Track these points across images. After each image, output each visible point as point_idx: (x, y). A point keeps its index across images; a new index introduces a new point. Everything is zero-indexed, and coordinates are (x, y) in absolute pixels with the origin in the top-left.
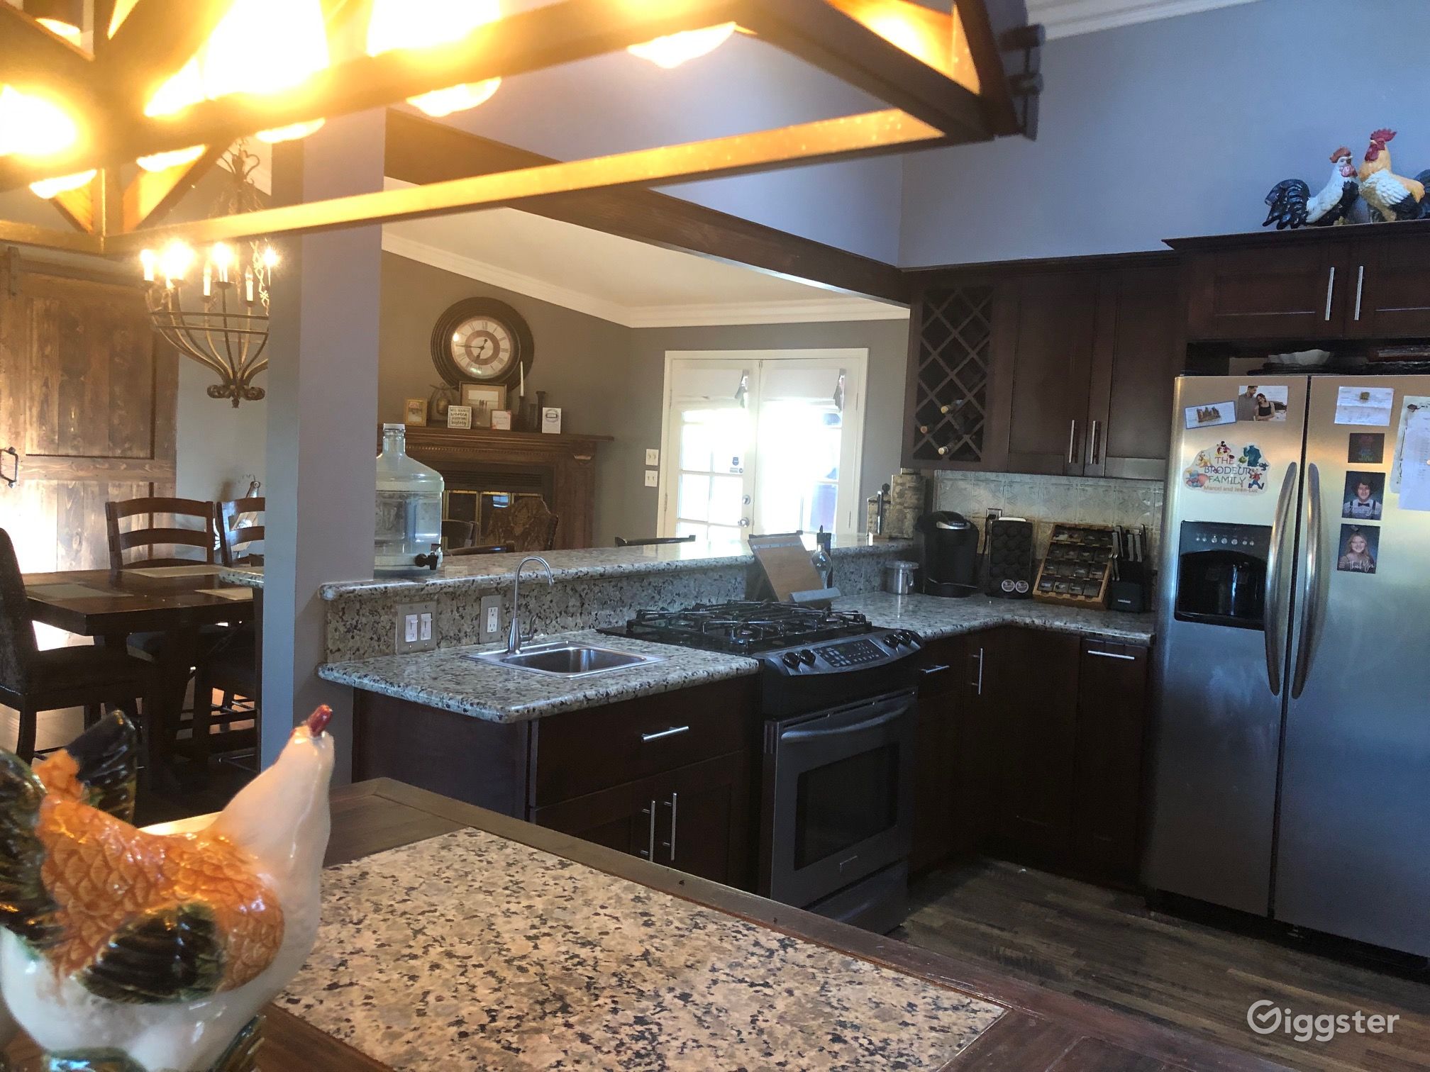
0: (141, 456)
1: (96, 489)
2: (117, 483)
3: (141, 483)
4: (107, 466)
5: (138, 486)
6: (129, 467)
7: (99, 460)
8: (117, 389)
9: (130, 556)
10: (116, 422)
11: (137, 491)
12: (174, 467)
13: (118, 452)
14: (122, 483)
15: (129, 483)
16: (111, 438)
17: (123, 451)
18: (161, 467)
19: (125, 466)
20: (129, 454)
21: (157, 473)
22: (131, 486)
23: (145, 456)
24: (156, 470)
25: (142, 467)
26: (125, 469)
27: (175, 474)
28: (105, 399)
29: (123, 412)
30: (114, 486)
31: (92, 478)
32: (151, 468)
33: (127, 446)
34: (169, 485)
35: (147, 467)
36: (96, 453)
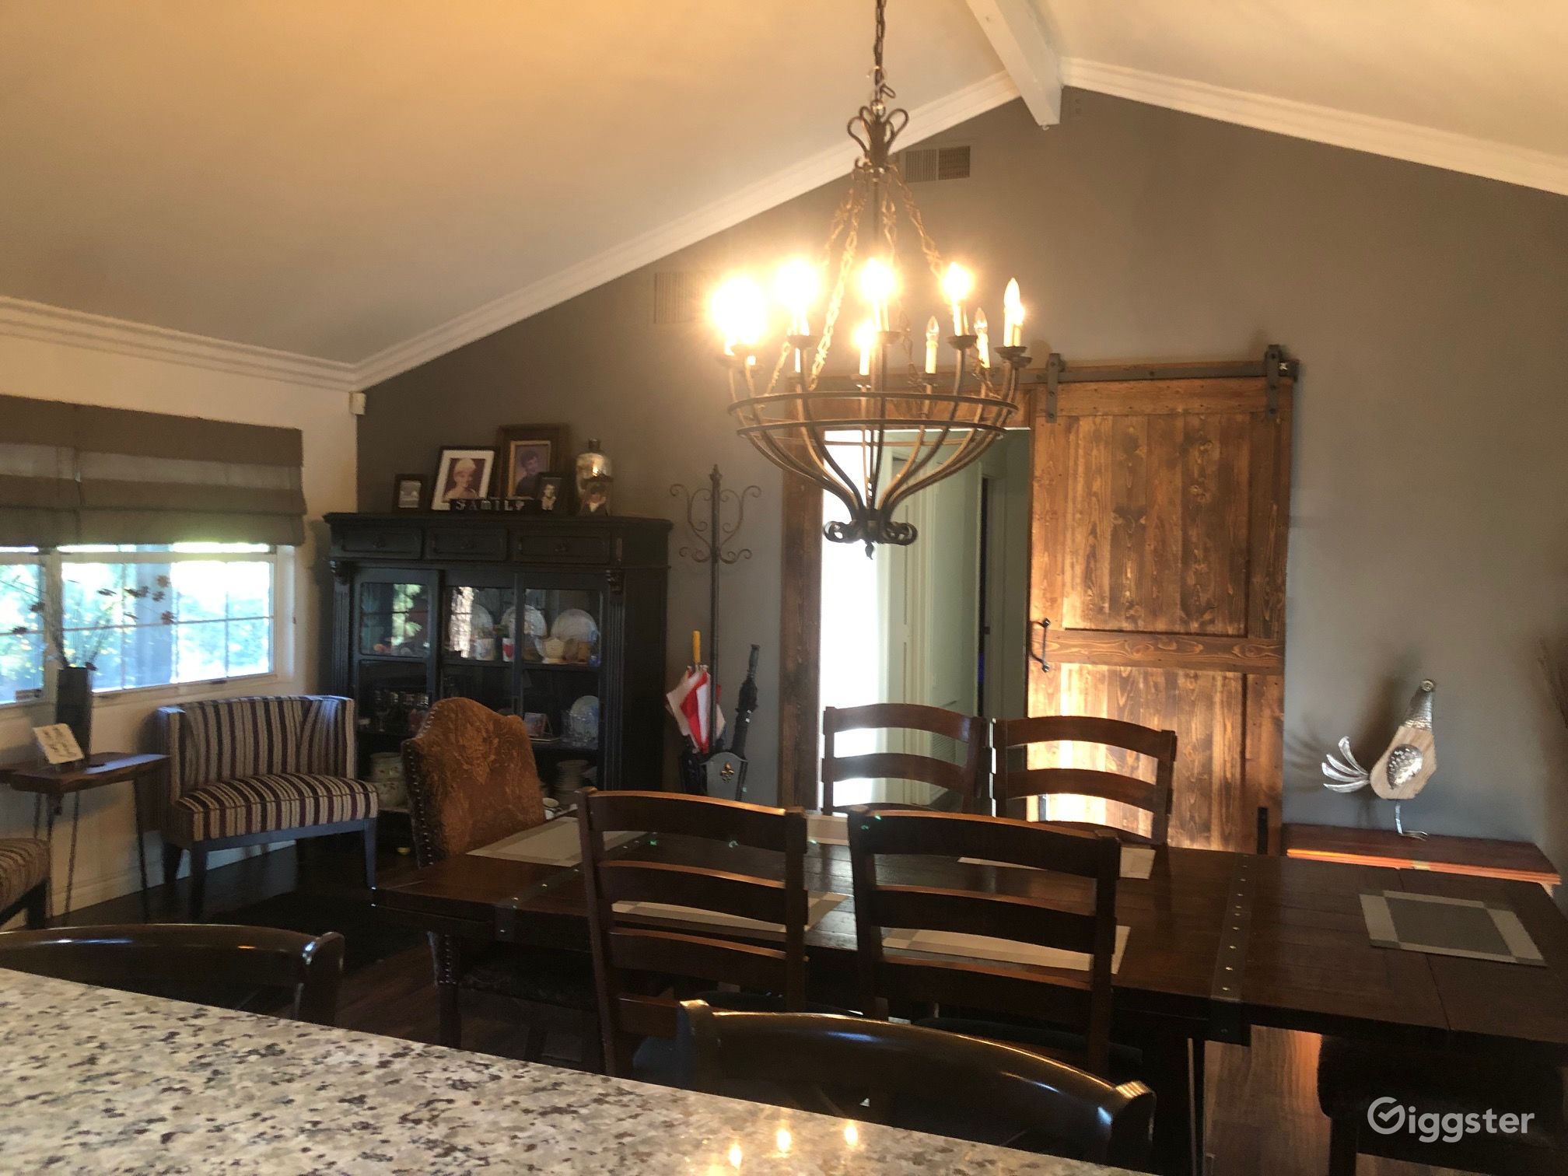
0: (1230, 632)
1: (1161, 680)
2: (1192, 672)
3: (1230, 674)
4: (1174, 646)
5: (1225, 678)
6: (1209, 649)
7: (1164, 637)
8: (1193, 533)
9: (1211, 784)
10: (1191, 580)
11: (1224, 685)
12: (1281, 651)
13: (1194, 626)
14: (1200, 673)
15: (1211, 673)
16: (1185, 607)
17: (1202, 624)
18: (1259, 650)
19: (1201, 647)
20: (1210, 629)
21: (1253, 660)
22: (1214, 678)
23: (1235, 633)
24: (1251, 655)
25: (1228, 649)
26: (1201, 651)
27: (1282, 662)
28: (1176, 548)
29: (1203, 567)
30: (1187, 676)
31: (1155, 664)
32: (1243, 652)
33: (1207, 617)
34: (1272, 679)
35: (1236, 650)
36: (1161, 626)
